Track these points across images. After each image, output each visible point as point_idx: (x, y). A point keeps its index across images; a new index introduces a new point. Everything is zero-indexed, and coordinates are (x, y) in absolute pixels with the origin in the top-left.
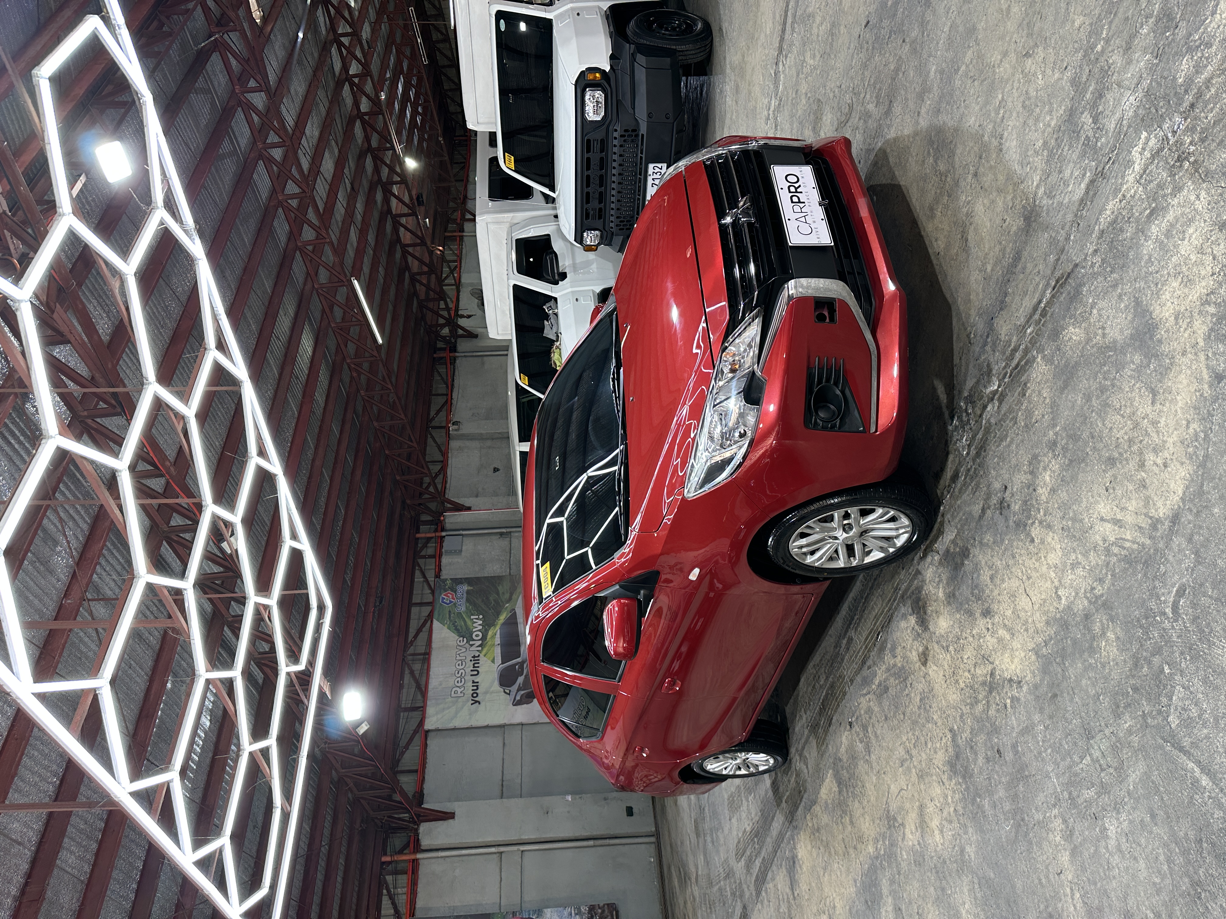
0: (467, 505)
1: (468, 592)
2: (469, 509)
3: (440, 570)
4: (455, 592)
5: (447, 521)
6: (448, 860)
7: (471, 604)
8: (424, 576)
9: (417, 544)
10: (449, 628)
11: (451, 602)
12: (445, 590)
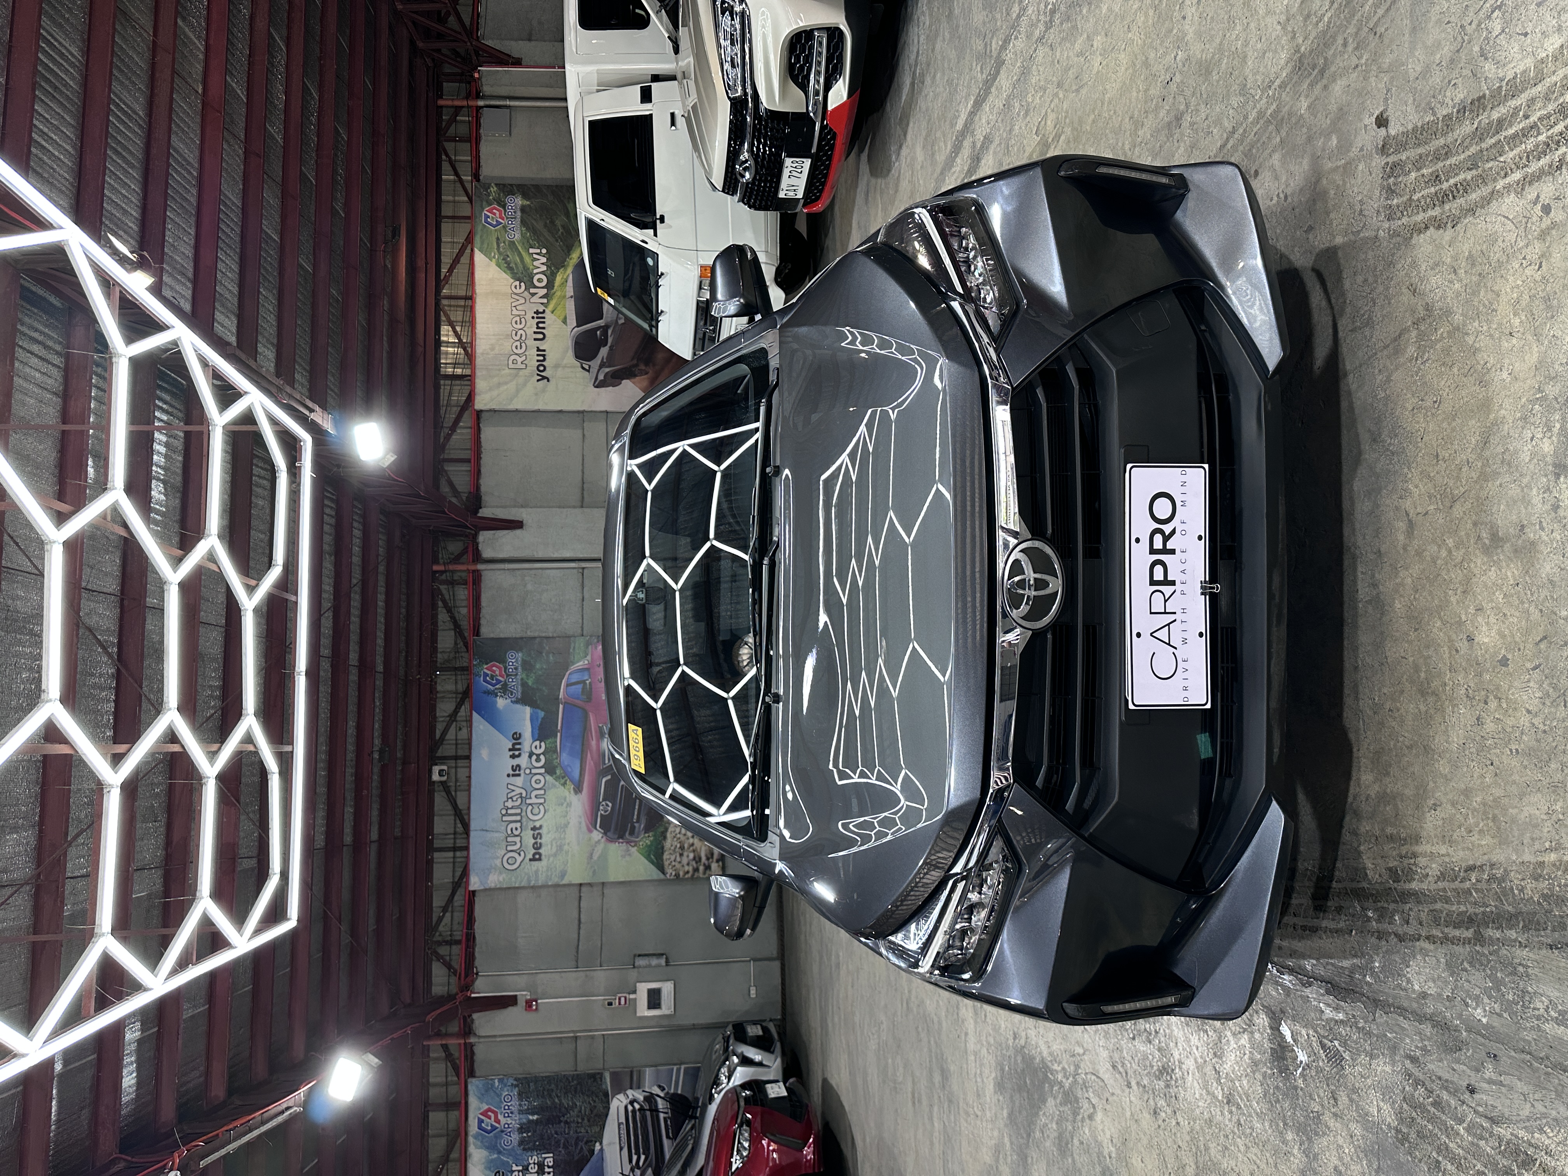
0: (515, 55)
1: (523, 209)
2: (517, 62)
3: (478, 166)
4: (504, 207)
5: (483, 80)
6: (518, 573)
7: (528, 229)
8: (456, 174)
9: (440, 115)
10: (498, 265)
11: (499, 223)
12: (489, 204)
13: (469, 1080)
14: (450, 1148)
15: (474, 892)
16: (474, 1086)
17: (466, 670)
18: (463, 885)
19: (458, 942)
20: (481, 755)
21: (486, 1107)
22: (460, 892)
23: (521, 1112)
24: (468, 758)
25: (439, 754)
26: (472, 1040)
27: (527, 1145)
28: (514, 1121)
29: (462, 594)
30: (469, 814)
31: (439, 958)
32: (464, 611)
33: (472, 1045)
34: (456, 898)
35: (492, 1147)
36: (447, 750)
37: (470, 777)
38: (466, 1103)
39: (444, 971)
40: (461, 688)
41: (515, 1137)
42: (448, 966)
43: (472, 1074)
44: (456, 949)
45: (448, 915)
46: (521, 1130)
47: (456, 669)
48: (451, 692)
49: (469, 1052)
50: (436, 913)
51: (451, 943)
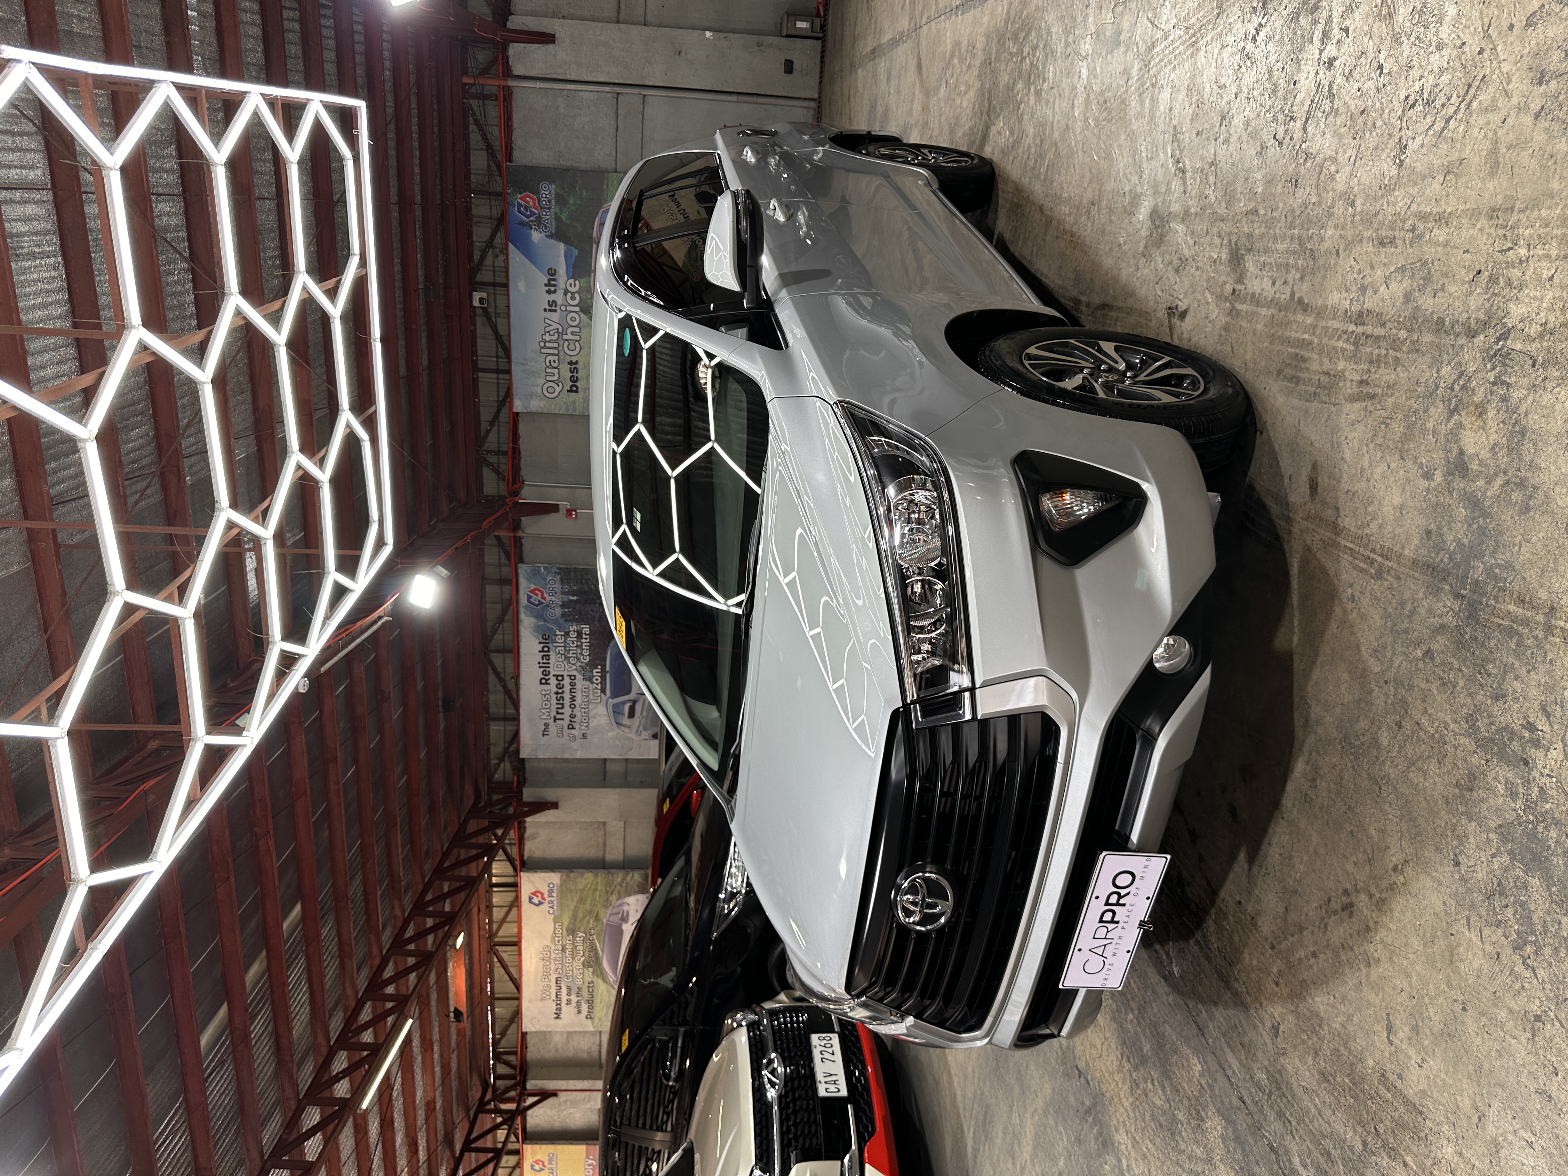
6: (550, 92)
13: (520, 565)
14: (505, 611)
15: (517, 414)
16: (523, 570)
17: (500, 195)
18: (507, 405)
19: (505, 453)
20: (518, 287)
21: (533, 587)
22: (505, 411)
23: (563, 593)
24: (506, 285)
25: (478, 278)
26: (520, 534)
27: (568, 618)
28: (557, 599)
29: (493, 111)
30: (509, 340)
31: (489, 464)
32: (496, 131)
33: (520, 538)
34: (501, 415)
35: (539, 616)
36: (485, 276)
37: (509, 307)
38: (517, 581)
39: (493, 476)
40: (496, 213)
41: (558, 611)
42: (497, 472)
43: (521, 560)
44: (503, 460)
45: (495, 428)
46: (563, 606)
47: (490, 194)
48: (485, 217)
49: (518, 543)
50: (484, 426)
51: (498, 453)
